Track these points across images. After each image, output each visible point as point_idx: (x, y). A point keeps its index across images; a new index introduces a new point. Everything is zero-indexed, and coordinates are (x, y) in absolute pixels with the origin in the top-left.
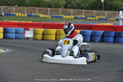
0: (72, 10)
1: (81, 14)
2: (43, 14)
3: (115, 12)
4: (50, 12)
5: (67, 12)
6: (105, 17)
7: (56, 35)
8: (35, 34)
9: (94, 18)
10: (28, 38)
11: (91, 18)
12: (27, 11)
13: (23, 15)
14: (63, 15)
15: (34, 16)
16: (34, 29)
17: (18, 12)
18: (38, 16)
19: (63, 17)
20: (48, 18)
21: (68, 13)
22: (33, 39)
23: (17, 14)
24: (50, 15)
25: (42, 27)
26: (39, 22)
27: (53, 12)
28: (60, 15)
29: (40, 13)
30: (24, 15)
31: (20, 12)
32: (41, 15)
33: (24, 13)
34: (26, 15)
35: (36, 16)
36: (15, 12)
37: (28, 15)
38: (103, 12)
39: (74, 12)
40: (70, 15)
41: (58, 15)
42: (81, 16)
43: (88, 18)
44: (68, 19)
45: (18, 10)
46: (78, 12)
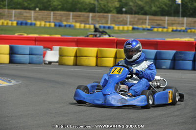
0: (128, 16)
1: (144, 23)
2: (81, 22)
4: (92, 19)
5: (121, 19)
6: (184, 28)
7: (97, 57)
8: (61, 55)
9: (165, 30)
10: (50, 63)
11: (160, 29)
12: (55, 18)
13: (48, 24)
14: (113, 25)
15: (65, 26)
16: (60, 48)
17: (40, 20)
18: (73, 26)
19: (113, 28)
20: (89, 29)
21: (122, 21)
22: (59, 65)
23: (38, 23)
24: (92, 24)
25: (74, 44)
26: (72, 35)
27: (98, 19)
28: (109, 25)
29: (76, 22)
30: (50, 25)
31: (43, 20)
32: (78, 25)
33: (50, 22)
34: (53, 25)
36: (36, 19)
37: (55, 25)
38: (181, 19)
39: (132, 20)
40: (125, 24)
41: (105, 25)
42: (144, 26)
43: (155, 30)
44: (123, 31)
45: (40, 17)
46: (139, 19)
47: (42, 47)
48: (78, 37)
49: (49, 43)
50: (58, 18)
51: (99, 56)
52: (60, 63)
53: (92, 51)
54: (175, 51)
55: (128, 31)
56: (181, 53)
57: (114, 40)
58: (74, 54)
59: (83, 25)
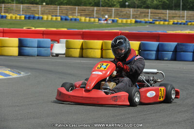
0: (131, 9)
1: (146, 16)
2: (86, 16)
4: (96, 13)
5: (125, 13)
6: (184, 21)
7: (102, 49)
8: (68, 48)
9: (166, 23)
10: (57, 55)
11: (162, 23)
12: (61, 12)
13: (54, 18)
14: (117, 19)
15: (71, 19)
16: (67, 41)
17: (46, 14)
18: (78, 20)
19: (117, 21)
20: (94, 22)
22: (66, 57)
23: (45, 17)
24: (96, 18)
25: (80, 37)
26: (78, 29)
27: (103, 13)
28: (113, 18)
29: (81, 15)
30: (56, 19)
31: (49, 14)
32: (83, 19)
33: (56, 16)
34: (59, 18)
36: (43, 14)
37: (61, 19)
38: (181, 12)
39: (135, 13)
40: (129, 17)
42: (146, 20)
43: (157, 23)
44: (126, 24)
45: (47, 11)
46: (141, 13)
47: (50, 40)
48: (84, 30)
49: (56, 36)
50: (64, 12)
51: (104, 48)
52: (67, 55)
53: (98, 43)
54: (176, 43)
55: (131, 24)
56: (181, 45)
57: (118, 32)
58: (80, 46)
59: (88, 19)
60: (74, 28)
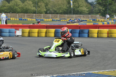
0: (50, 15)
1: (57, 18)
2: (30, 18)
3: (81, 15)
4: (35, 17)
5: (47, 16)
6: (74, 19)
7: (38, 33)
8: (23, 32)
9: (66, 20)
10: (18, 36)
11: (64, 20)
12: (19, 17)
13: (16, 19)
14: (44, 19)
15: (24, 20)
16: (22, 30)
17: (12, 17)
18: (27, 20)
19: (44, 20)
20: (34, 20)
21: (47, 17)
22: (22, 36)
23: (12, 19)
24: (35, 19)
25: (28, 27)
26: (27, 24)
27: (37, 16)
28: (42, 19)
29: (28, 18)
30: (17, 19)
31: (13, 17)
32: (29, 19)
33: (17, 18)
34: (18, 19)
35: (25, 20)
36: (10, 17)
37: (19, 19)
38: (72, 15)
39: (52, 16)
40: (49, 18)
41: (40, 19)
42: (57, 19)
43: (62, 20)
44: (48, 21)
45: (12, 16)
46: (55, 16)
47: (14, 29)
48: (29, 24)
49: (17, 27)
50: (20, 16)
51: (39, 32)
54: (71, 29)
55: (50, 21)
56: (74, 30)
57: (45, 25)
58: (28, 32)
59: (31, 19)
60: (25, 23)
